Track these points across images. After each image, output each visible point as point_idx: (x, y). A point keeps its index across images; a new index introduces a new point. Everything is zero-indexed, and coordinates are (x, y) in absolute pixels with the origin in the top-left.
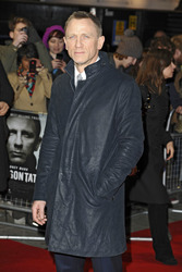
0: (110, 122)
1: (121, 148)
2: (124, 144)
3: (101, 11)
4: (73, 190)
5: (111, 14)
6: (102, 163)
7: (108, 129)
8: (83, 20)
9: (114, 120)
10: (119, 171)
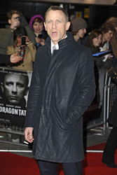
0: (74, 77)
1: (81, 93)
2: (83, 90)
3: (67, 6)
4: (51, 120)
5: (73, 7)
6: (69, 102)
7: (73, 81)
8: (57, 11)
9: (77, 75)
10: (80, 108)
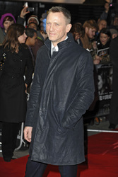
1: (79, 96)
2: (81, 94)
4: (47, 123)
6: (67, 105)
7: (71, 84)
9: (75, 78)
